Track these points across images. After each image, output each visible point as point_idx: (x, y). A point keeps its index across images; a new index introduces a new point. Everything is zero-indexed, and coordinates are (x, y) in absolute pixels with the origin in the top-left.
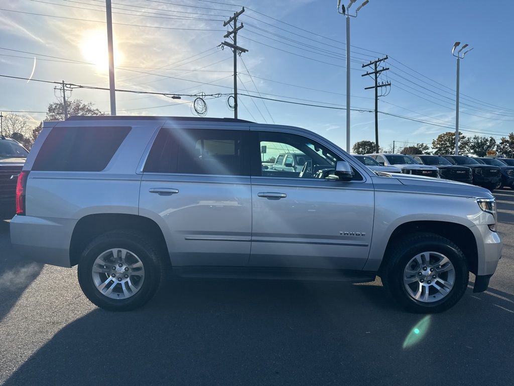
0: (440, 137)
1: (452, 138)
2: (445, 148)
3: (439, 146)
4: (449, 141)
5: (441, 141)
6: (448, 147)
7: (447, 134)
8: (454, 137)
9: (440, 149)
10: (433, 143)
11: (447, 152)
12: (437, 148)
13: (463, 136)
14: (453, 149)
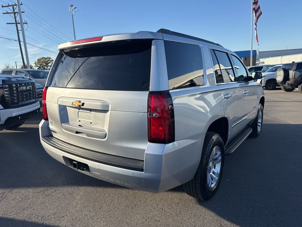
0: (39, 60)
1: (46, 61)
2: (43, 66)
3: (39, 65)
4: (44, 62)
5: (40, 62)
6: (44, 66)
7: (42, 58)
8: (47, 60)
9: (40, 68)
10: (35, 63)
11: (44, 69)
12: (38, 66)
13: (52, 60)
14: (47, 67)
